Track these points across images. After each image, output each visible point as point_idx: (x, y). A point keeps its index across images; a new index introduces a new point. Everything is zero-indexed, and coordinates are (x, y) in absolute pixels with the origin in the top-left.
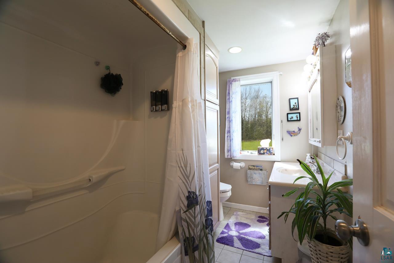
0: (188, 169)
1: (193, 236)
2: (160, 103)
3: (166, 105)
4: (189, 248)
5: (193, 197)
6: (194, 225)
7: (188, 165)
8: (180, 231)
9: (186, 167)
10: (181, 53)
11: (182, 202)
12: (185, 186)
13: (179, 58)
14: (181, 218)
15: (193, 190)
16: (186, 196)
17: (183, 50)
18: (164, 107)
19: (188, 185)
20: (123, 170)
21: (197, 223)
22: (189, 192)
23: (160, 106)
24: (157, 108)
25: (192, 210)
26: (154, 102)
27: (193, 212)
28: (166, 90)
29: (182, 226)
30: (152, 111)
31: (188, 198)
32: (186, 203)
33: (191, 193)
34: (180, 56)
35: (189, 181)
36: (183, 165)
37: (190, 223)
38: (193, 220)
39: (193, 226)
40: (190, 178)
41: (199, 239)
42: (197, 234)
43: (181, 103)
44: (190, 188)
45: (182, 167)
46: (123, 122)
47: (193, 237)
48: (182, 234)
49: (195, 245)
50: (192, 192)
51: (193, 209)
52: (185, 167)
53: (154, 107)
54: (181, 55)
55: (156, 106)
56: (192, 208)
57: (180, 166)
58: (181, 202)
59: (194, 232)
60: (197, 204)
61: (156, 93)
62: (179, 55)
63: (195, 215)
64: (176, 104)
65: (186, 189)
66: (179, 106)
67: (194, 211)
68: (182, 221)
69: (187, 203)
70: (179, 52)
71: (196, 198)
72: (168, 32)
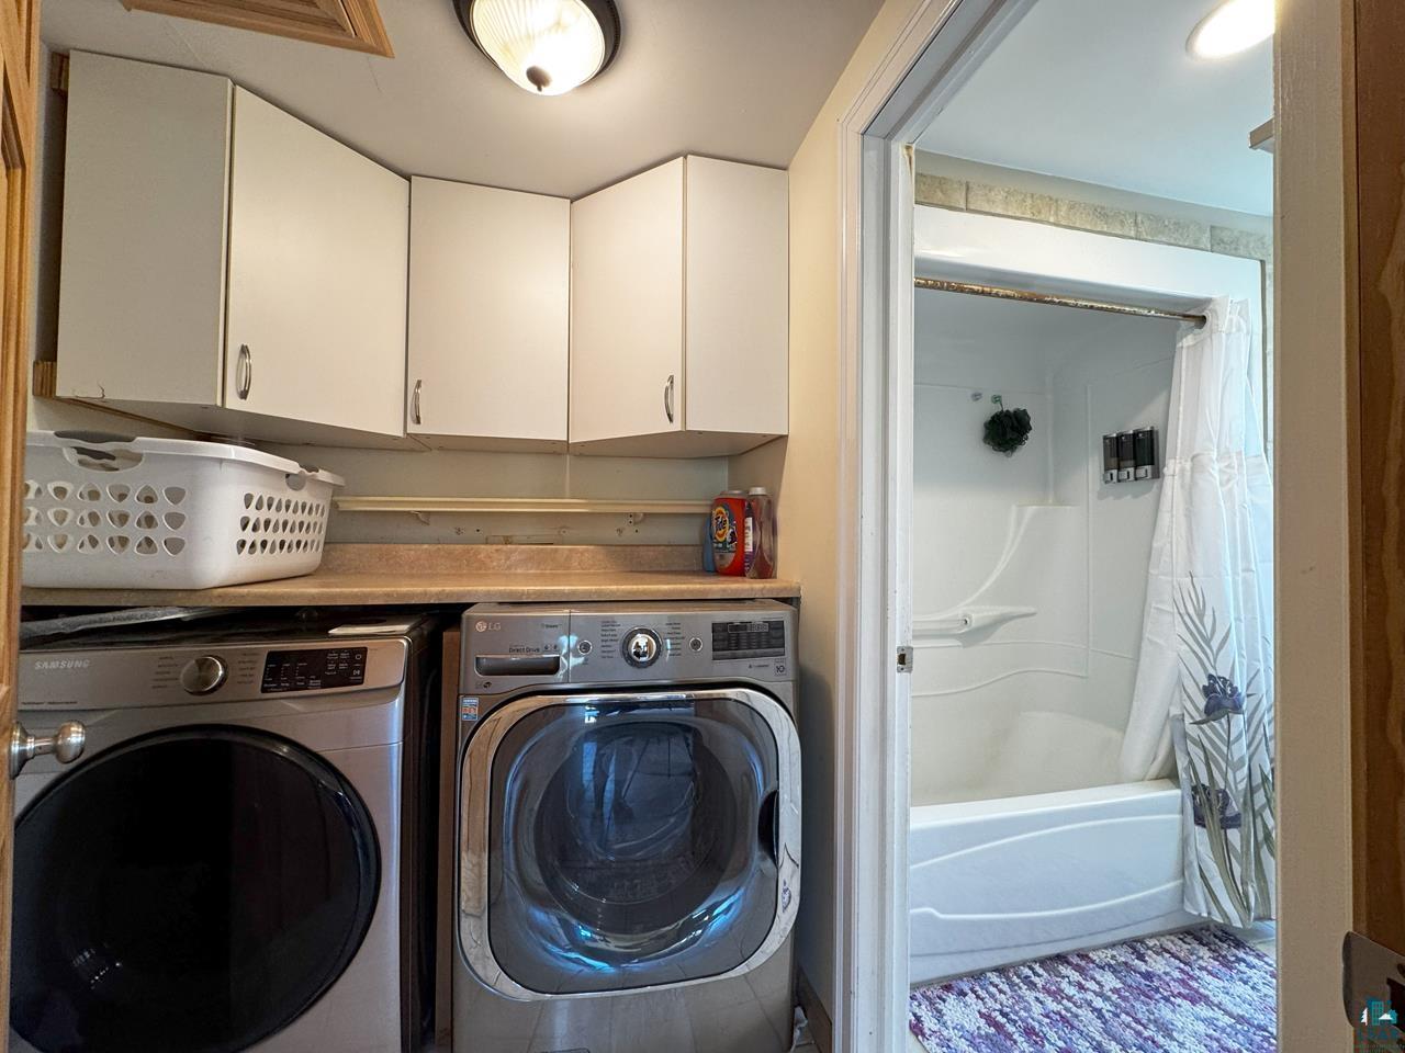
0: (1208, 620)
1: (1223, 787)
2: (1132, 462)
3: (1148, 467)
4: (1208, 811)
5: (1224, 691)
6: (1227, 762)
7: (1209, 612)
8: (1182, 763)
9: (1201, 616)
10: (1190, 337)
11: (1189, 697)
12: (1197, 661)
13: (1184, 352)
14: (1185, 735)
15: (1223, 672)
16: (1201, 687)
17: (1197, 331)
18: (1143, 471)
19: (1208, 658)
20: (1033, 614)
21: (1235, 759)
22: (1210, 677)
23: (1131, 470)
24: (1124, 474)
25: (1221, 723)
26: (1114, 461)
27: (1224, 730)
28: (1149, 429)
29: (1189, 754)
30: (1106, 482)
31: (1208, 691)
32: (1202, 702)
33: (1215, 682)
34: (1188, 347)
35: (1212, 651)
36: (1191, 611)
37: (1214, 753)
38: (1225, 749)
39: (1224, 765)
40: (1215, 644)
41: (1242, 800)
42: (1236, 788)
43: (1188, 466)
44: (1214, 668)
45: (1189, 615)
46: (1031, 510)
47: (1224, 791)
48: (1186, 770)
49: (1229, 813)
50: (1220, 678)
51: (1224, 720)
52: (1198, 615)
53: (1115, 472)
54: (1191, 343)
55: (1119, 469)
56: (1220, 718)
57: (1183, 611)
58: (1185, 697)
59: (1226, 780)
60: (1237, 709)
61: (1118, 438)
62: (1185, 344)
63: (1229, 737)
64: (1173, 466)
65: (1202, 671)
66: (1183, 470)
67: (1226, 726)
68: (1189, 742)
69: (1205, 703)
70: (1186, 336)
71: (1231, 696)
72: (1146, 312)
